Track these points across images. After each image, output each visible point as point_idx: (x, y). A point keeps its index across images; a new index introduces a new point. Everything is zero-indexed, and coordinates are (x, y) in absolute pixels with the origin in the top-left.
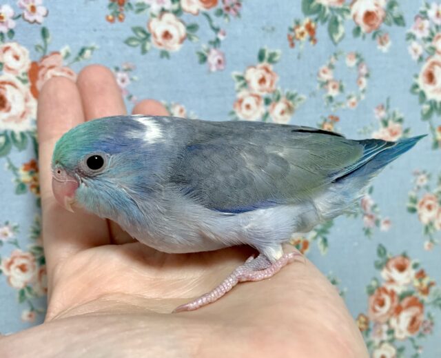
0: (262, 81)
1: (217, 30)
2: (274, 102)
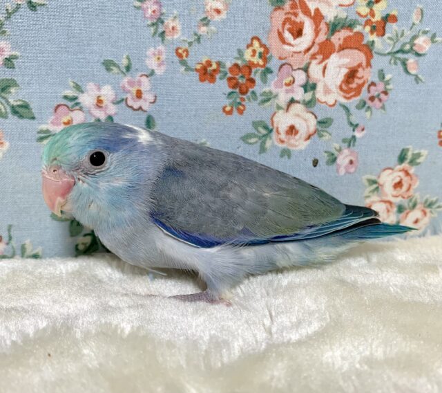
0: (398, 185)
1: (355, 126)
2: (408, 210)
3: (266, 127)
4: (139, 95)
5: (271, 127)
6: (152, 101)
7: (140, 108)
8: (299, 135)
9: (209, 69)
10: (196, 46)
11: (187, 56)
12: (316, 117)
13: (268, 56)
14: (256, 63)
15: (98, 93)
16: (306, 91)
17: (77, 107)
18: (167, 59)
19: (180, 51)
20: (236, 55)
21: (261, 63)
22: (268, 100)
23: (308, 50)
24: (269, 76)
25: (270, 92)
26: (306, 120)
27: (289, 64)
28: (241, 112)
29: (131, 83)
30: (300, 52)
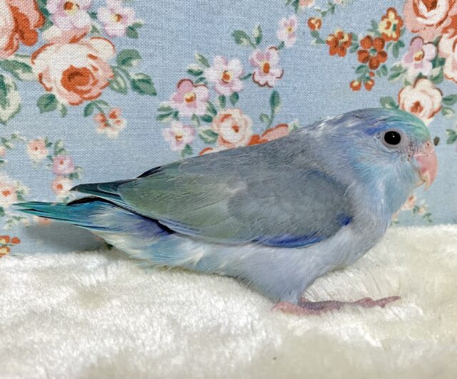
3: (392, 104)
4: (267, 69)
5: (397, 104)
6: (279, 76)
7: (267, 84)
8: (423, 112)
9: (341, 41)
10: (329, 17)
11: (319, 27)
12: (442, 94)
13: (401, 28)
14: (389, 35)
15: (225, 68)
16: (434, 67)
17: (202, 83)
18: (299, 30)
19: (313, 22)
20: (370, 27)
21: (395, 35)
22: (398, 74)
23: (441, 23)
24: (401, 49)
25: (400, 67)
26: (431, 97)
27: (420, 38)
28: (369, 88)
29: (260, 57)
30: (432, 25)
